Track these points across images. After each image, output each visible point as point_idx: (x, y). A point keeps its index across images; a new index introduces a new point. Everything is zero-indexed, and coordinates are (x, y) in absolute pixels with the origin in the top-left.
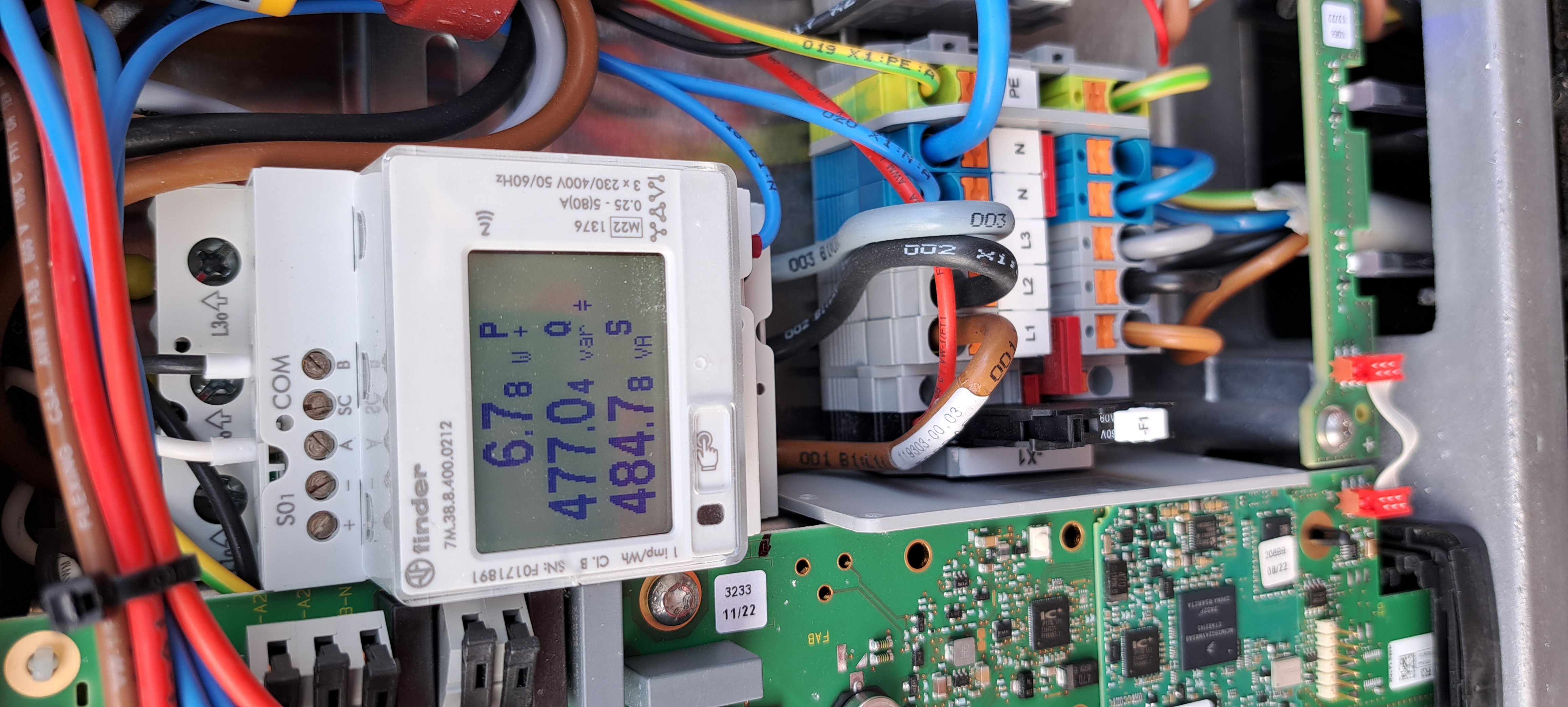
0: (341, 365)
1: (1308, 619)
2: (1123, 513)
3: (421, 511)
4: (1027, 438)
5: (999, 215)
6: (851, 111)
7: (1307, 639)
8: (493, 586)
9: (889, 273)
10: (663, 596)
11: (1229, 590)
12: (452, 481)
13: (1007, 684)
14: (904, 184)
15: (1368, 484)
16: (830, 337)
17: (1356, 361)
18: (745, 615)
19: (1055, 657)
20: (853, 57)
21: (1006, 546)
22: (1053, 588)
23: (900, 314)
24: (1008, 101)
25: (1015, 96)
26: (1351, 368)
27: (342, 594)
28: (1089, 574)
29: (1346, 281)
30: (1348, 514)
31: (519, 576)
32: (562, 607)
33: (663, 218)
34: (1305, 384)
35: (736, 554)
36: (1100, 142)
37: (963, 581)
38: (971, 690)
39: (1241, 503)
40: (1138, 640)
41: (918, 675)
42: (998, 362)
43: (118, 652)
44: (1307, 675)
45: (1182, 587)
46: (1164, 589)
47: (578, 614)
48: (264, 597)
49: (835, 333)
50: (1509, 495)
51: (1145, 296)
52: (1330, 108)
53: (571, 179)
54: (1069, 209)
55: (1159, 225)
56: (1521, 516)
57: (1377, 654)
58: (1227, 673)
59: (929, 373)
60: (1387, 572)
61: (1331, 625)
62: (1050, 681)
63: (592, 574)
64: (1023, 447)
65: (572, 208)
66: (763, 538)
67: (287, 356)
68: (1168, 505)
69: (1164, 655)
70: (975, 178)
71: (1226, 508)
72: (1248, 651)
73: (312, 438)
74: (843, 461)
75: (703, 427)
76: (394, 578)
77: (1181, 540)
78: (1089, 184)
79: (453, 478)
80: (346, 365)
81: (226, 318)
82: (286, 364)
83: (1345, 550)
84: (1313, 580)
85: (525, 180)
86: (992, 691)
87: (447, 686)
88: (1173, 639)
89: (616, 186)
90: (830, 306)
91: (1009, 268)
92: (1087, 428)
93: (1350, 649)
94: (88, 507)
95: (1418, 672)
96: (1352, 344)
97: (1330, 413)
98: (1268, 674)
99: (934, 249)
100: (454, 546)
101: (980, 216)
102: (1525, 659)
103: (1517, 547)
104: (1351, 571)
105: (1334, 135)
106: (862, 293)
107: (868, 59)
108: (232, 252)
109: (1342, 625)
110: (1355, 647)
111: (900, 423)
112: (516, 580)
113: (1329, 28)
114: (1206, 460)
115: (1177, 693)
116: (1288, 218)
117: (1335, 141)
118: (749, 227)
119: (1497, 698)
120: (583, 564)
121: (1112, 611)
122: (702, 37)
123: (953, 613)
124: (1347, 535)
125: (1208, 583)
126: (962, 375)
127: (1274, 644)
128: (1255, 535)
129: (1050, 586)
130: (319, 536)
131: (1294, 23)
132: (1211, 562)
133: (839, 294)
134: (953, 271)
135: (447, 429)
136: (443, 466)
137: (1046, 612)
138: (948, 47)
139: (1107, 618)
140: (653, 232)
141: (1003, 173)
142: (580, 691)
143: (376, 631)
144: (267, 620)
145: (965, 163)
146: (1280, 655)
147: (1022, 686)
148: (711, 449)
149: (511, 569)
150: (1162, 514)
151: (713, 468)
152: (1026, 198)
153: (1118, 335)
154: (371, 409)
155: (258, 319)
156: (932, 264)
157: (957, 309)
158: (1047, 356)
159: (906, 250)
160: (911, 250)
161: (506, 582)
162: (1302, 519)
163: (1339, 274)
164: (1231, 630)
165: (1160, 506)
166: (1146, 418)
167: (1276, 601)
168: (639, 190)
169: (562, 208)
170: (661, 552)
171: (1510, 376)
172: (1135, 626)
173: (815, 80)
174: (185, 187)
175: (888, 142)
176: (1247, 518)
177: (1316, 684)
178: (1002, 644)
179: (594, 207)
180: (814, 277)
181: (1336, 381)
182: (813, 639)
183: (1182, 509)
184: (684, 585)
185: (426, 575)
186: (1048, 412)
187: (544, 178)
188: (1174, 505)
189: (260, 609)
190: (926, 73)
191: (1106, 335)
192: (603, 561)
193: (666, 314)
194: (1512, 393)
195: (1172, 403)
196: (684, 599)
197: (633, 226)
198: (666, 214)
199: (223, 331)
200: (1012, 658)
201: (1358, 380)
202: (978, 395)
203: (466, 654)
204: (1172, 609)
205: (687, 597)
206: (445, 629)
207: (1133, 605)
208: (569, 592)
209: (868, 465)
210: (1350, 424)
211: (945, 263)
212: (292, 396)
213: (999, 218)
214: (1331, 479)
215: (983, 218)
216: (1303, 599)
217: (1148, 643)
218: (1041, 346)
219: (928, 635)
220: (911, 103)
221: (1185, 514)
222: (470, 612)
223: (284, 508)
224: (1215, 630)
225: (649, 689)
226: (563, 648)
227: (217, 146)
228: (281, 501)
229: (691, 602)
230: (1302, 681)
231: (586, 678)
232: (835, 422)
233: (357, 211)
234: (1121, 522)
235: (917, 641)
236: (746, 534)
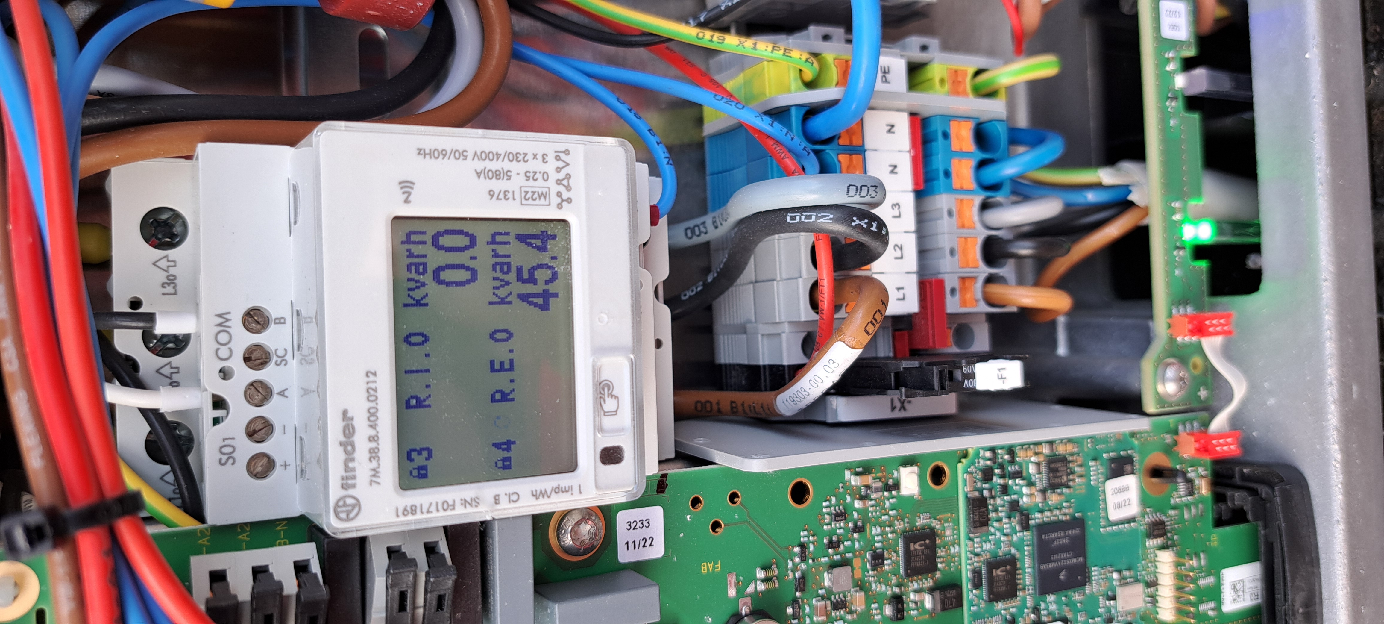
0: (277, 321)
1: (1150, 549)
2: (984, 454)
3: (349, 451)
4: (897, 387)
5: (872, 186)
6: (740, 95)
7: (1148, 567)
8: (414, 520)
9: (774, 240)
10: (570, 529)
11: (1078, 523)
12: (377, 425)
13: (881, 608)
14: (787, 160)
15: (1202, 428)
16: (722, 297)
17: (1191, 319)
18: (644, 546)
19: (923, 583)
20: (741, 46)
21: (879, 484)
22: (921, 521)
23: (784, 276)
24: (880, 86)
25: (886, 81)
26: (1187, 325)
27: (278, 528)
28: (956, 510)
29: (1182, 248)
30: (1184, 455)
31: (438, 511)
32: (478, 539)
33: (568, 188)
34: (1146, 339)
35: (635, 491)
36: (962, 123)
37: (840, 516)
38: (848, 613)
39: (1089, 445)
40: (997, 568)
41: (800, 600)
42: (871, 319)
43: (68, 578)
44: (1148, 599)
45: (1037, 520)
46: (1021, 523)
47: (493, 545)
48: (207, 531)
49: (726, 294)
50: (1328, 438)
51: (1003, 261)
52: (1167, 93)
53: (485, 153)
54: (935, 182)
55: (1014, 198)
56: (1338, 456)
57: (1210, 580)
58: (1077, 597)
59: (810, 329)
60: (1219, 507)
61: (1170, 555)
62: (919, 605)
63: (504, 509)
64: (894, 395)
65: (485, 178)
66: (661, 477)
67: (229, 313)
68: (1024, 447)
69: (1021, 581)
70: (851, 155)
71: (1076, 450)
72: (1096, 578)
73: (252, 387)
74: (734, 409)
75: (605, 376)
76: (324, 514)
77: (1036, 479)
78: (952, 161)
79: (378, 422)
80: (282, 321)
81: (175, 279)
82: (227, 320)
83: (1182, 487)
84: (1154, 515)
85: (443, 153)
86: (867, 613)
87: (373, 610)
88: (1029, 567)
89: (526, 159)
90: (721, 270)
91: (881, 234)
92: (951, 378)
93: (1187, 576)
94: (41, 448)
95: (1248, 596)
96: (1187, 304)
97: (1168, 365)
98: (1114, 598)
99: (814, 217)
100: (379, 483)
101: (854, 188)
102: (1342, 585)
103: (1335, 484)
104: (1188, 506)
105: (1171, 117)
106: (750, 258)
107: (755, 48)
108: (181, 221)
109: (1179, 555)
110: (1191, 574)
111: (784, 374)
112: (435, 514)
113: (1166, 21)
114: (1058, 407)
115: (1032, 616)
116: (1130, 192)
117: (1172, 123)
118: (648, 200)
119: (1318, 619)
120: (496, 500)
121: (974, 543)
122: (606, 29)
123: (832, 545)
124: (1184, 474)
125: (1060, 517)
126: (839, 330)
127: (1119, 571)
128: (1102, 474)
129: (919, 520)
130: (258, 476)
131: (1135, 18)
132: (1063, 498)
133: (730, 259)
134: (832, 238)
135: (372, 378)
136: (369, 411)
137: (915, 543)
138: (826, 38)
139: (970, 549)
140: (559, 200)
141: (876, 150)
142: (494, 615)
143: (308, 561)
144: (211, 550)
145: (841, 142)
146: (1125, 581)
147: (894, 610)
148: (612, 396)
149: (431, 504)
150: (1018, 455)
151: (615, 413)
152: (896, 173)
153: (979, 295)
154: (305, 361)
155: (202, 277)
156: (812, 231)
157: (835, 271)
158: (916, 314)
159: (788, 218)
160: (793, 218)
161: (426, 516)
162: (1143, 461)
163: (1176, 241)
164: (1081, 559)
165: (1017, 448)
166: (1004, 369)
167: (1120, 533)
168: (546, 162)
169: (477, 178)
170: (567, 489)
171: (1329, 332)
172: (995, 556)
173: (708, 69)
174: (138, 161)
175: (773, 123)
176: (1095, 459)
177: (1157, 607)
178: (876, 572)
179: (506, 177)
180: (707, 244)
181: (1173, 337)
182: (707, 567)
183: (1036, 451)
184: (589, 519)
185: (353, 509)
186: (916, 364)
187: (461, 151)
188: (1029, 447)
189: (204, 541)
190: (807, 60)
191: (968, 296)
192: (514, 497)
193: (571, 274)
194: (1330, 347)
195: (1027, 356)
196: (589, 532)
197: (541, 195)
198: (571, 184)
199: (172, 291)
200: (884, 584)
201: (1193, 336)
202: (854, 348)
203: (390, 581)
204: (1028, 540)
205: (592, 530)
206: (371, 560)
207: (993, 537)
208: (484, 525)
209: (756, 412)
210: (1186, 375)
211: (823, 230)
212: (233, 349)
213: (872, 189)
214: (1169, 424)
215: (857, 189)
216: (1145, 531)
217: (1006, 571)
218: (910, 305)
219: (809, 564)
220: (793, 87)
221: (1040, 456)
222: (393, 543)
223: (225, 450)
224: (1066, 559)
225: (557, 613)
226: (479, 576)
227: (166, 124)
228: (223, 444)
229: (595, 535)
230: (1144, 605)
231: (500, 603)
232: (726, 374)
233: (292, 182)
234: (982, 462)
235: (799, 569)
236: (645, 473)
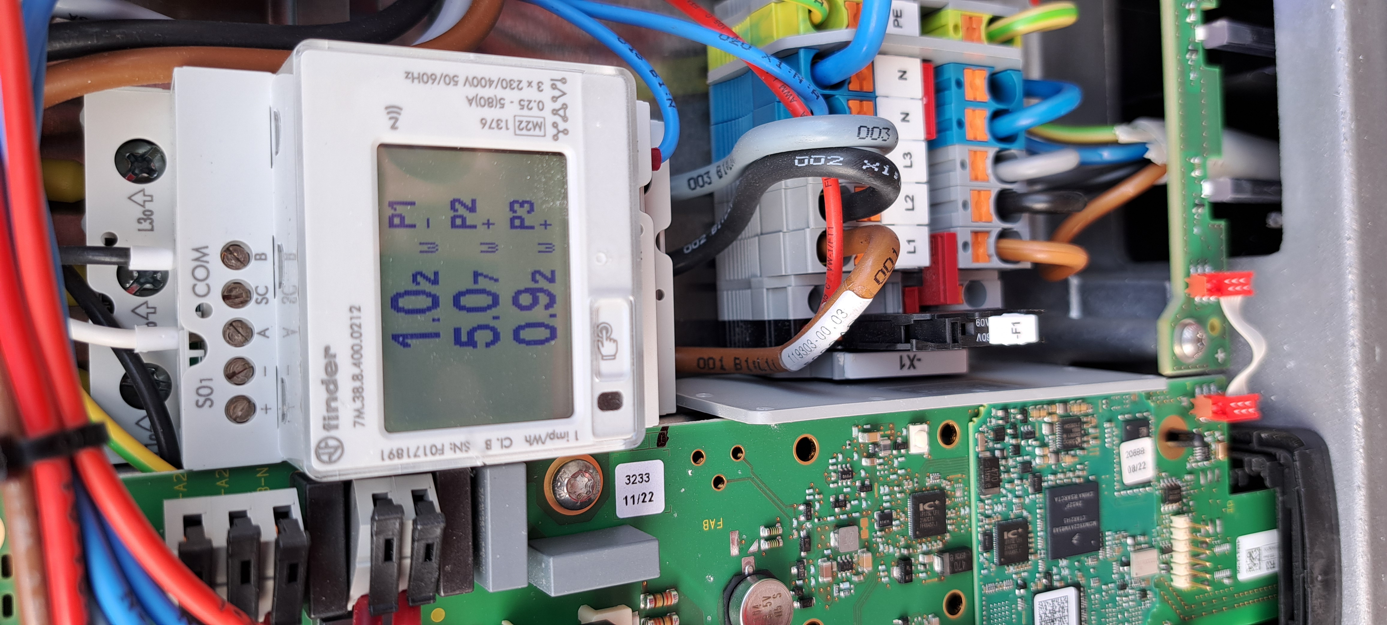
0: (258, 257)
1: (1165, 514)
2: (996, 413)
3: (330, 390)
4: (907, 341)
5: (884, 128)
6: (747, 37)
7: (1163, 533)
8: (401, 464)
9: (780, 188)
10: (566, 482)
11: (1092, 486)
12: (362, 363)
13: (888, 570)
14: (795, 103)
15: (1220, 392)
16: (726, 251)
17: (1210, 278)
18: (643, 501)
19: (933, 545)
21: (888, 442)
22: (931, 481)
23: (791, 228)
24: (891, 29)
25: (898, 26)
26: (1205, 284)
27: (259, 475)
28: (965, 469)
29: (1201, 205)
30: (1201, 419)
31: (426, 455)
32: (468, 488)
33: (565, 119)
34: (1163, 300)
35: (634, 438)
36: (976, 71)
37: (847, 474)
38: (854, 575)
39: (1104, 406)
40: (1009, 531)
41: (805, 560)
42: (881, 267)
44: (1163, 566)
45: (1049, 482)
46: (1033, 484)
47: (484, 495)
48: (184, 476)
49: (730, 247)
50: (1350, 401)
51: (1017, 215)
52: (1188, 46)
53: (477, 78)
54: (948, 133)
56: (1360, 420)
57: (1226, 547)
58: (1090, 563)
59: (817, 282)
60: (1236, 473)
61: (1185, 520)
62: (928, 568)
63: (496, 456)
64: (904, 350)
65: (477, 106)
66: (661, 430)
67: (207, 247)
68: (1037, 406)
69: (1033, 545)
70: (861, 101)
71: (1090, 411)
72: (1110, 543)
73: (231, 327)
74: (737, 366)
75: (603, 318)
76: (305, 457)
77: (1049, 440)
78: (966, 110)
79: (363, 360)
80: (263, 257)
81: (151, 214)
82: (205, 255)
83: (1198, 452)
84: (1169, 479)
85: (433, 78)
86: (874, 575)
87: (358, 560)
88: (1042, 531)
89: (520, 87)
90: (725, 221)
91: (893, 180)
92: (964, 332)
93: (1206, 543)
95: (1264, 565)
96: (1206, 263)
97: (1185, 326)
98: (1128, 564)
99: (823, 160)
100: (363, 425)
101: (866, 129)
102: (1363, 552)
103: (1357, 448)
104: (1204, 471)
105: (1191, 71)
106: (755, 207)
108: (159, 154)
109: (1194, 520)
110: (1207, 540)
111: (790, 329)
112: (422, 459)
114: (1071, 369)
115: (1044, 581)
116: (1147, 149)
117: (1192, 76)
119: (1337, 587)
120: (487, 444)
121: (985, 504)
123: (838, 503)
124: (1201, 437)
125: (1074, 480)
126: (849, 280)
127: (1134, 537)
128: (1117, 436)
129: (928, 480)
130: (238, 420)
132: (1076, 460)
133: (734, 210)
134: (842, 184)
135: (356, 313)
136: (352, 348)
137: (924, 504)
139: (980, 510)
140: (555, 131)
141: (887, 97)
142: (486, 569)
143: (289, 507)
144: (187, 495)
145: (852, 87)
146: (1139, 547)
147: (902, 572)
148: (611, 340)
149: (418, 448)
150: (1031, 414)
151: (613, 357)
152: (909, 121)
153: (992, 250)
154: (286, 299)
155: (178, 210)
156: (820, 175)
157: (844, 221)
158: (926, 268)
159: (796, 161)
160: (801, 161)
161: (413, 460)
162: (1160, 423)
163: (1195, 198)
164: (1095, 523)
165: (1030, 408)
166: (1019, 323)
167: (1135, 497)
168: (542, 91)
169: (469, 106)
170: (563, 435)
171: (1351, 292)
172: (1006, 518)
173: (713, 10)
174: (111, 88)
175: (780, 63)
176: (1110, 421)
177: (1171, 574)
178: (883, 532)
179: (499, 106)
180: (711, 195)
181: (1191, 296)
182: (708, 525)
183: (1050, 410)
184: (586, 469)
185: (335, 451)
186: (927, 316)
187: (451, 76)
188: (1043, 407)
189: (179, 486)
190: (816, 1)
191: (981, 251)
192: (507, 443)
193: (567, 210)
194: (1353, 307)
195: (1042, 312)
196: (586, 485)
197: (536, 125)
198: (568, 114)
199: (149, 227)
200: (892, 546)
201: (1211, 295)
202: (863, 297)
203: (375, 529)
204: (1041, 503)
205: (589, 483)
206: (355, 507)
207: (1004, 499)
208: (474, 472)
209: (760, 368)
210: (1204, 337)
211: (833, 174)
212: (211, 285)
213: (884, 131)
214: (1185, 386)
215: (868, 131)
216: (1160, 495)
217: (1017, 534)
218: (922, 259)
219: (815, 523)
220: (802, 29)
221: (1053, 415)
222: (380, 489)
223: (203, 391)
224: (1079, 522)
225: (552, 567)
226: (470, 527)
227: (142, 49)
228: (200, 385)
229: (593, 487)
230: (1158, 572)
231: (492, 556)
232: (730, 331)
233: (274, 110)
234: (994, 421)
235: (805, 529)
236: (644, 424)
